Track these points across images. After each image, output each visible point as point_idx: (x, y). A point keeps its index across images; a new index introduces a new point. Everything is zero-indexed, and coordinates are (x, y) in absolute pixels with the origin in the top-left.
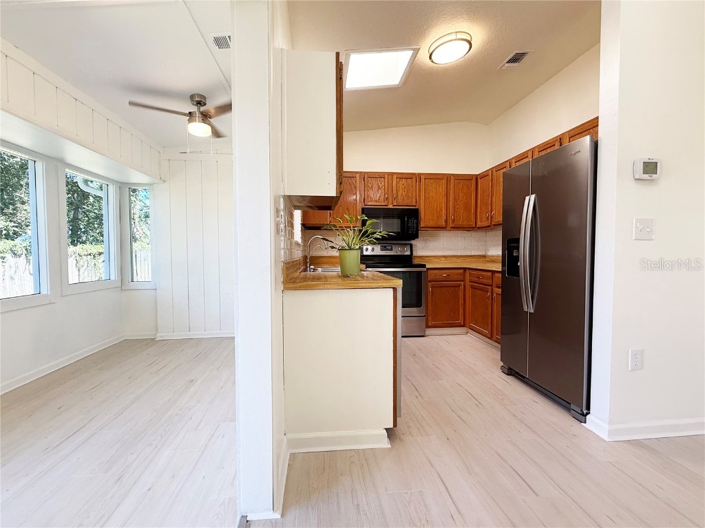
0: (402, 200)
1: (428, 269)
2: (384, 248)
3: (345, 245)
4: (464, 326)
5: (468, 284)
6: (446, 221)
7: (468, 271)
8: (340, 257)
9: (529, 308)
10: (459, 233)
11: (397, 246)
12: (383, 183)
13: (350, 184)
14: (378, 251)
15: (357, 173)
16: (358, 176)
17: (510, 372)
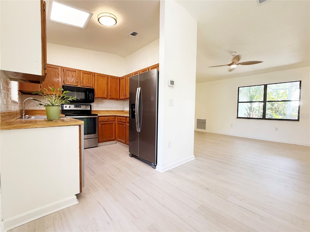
0: (85, 83)
1: (99, 116)
2: (76, 106)
3: (49, 103)
4: (115, 140)
5: (116, 122)
6: (107, 96)
7: (116, 117)
8: (46, 111)
9: (139, 130)
10: (113, 101)
11: (83, 106)
12: (75, 74)
13: (55, 72)
14: (72, 107)
15: (59, 66)
16: (60, 68)
17: (133, 156)
